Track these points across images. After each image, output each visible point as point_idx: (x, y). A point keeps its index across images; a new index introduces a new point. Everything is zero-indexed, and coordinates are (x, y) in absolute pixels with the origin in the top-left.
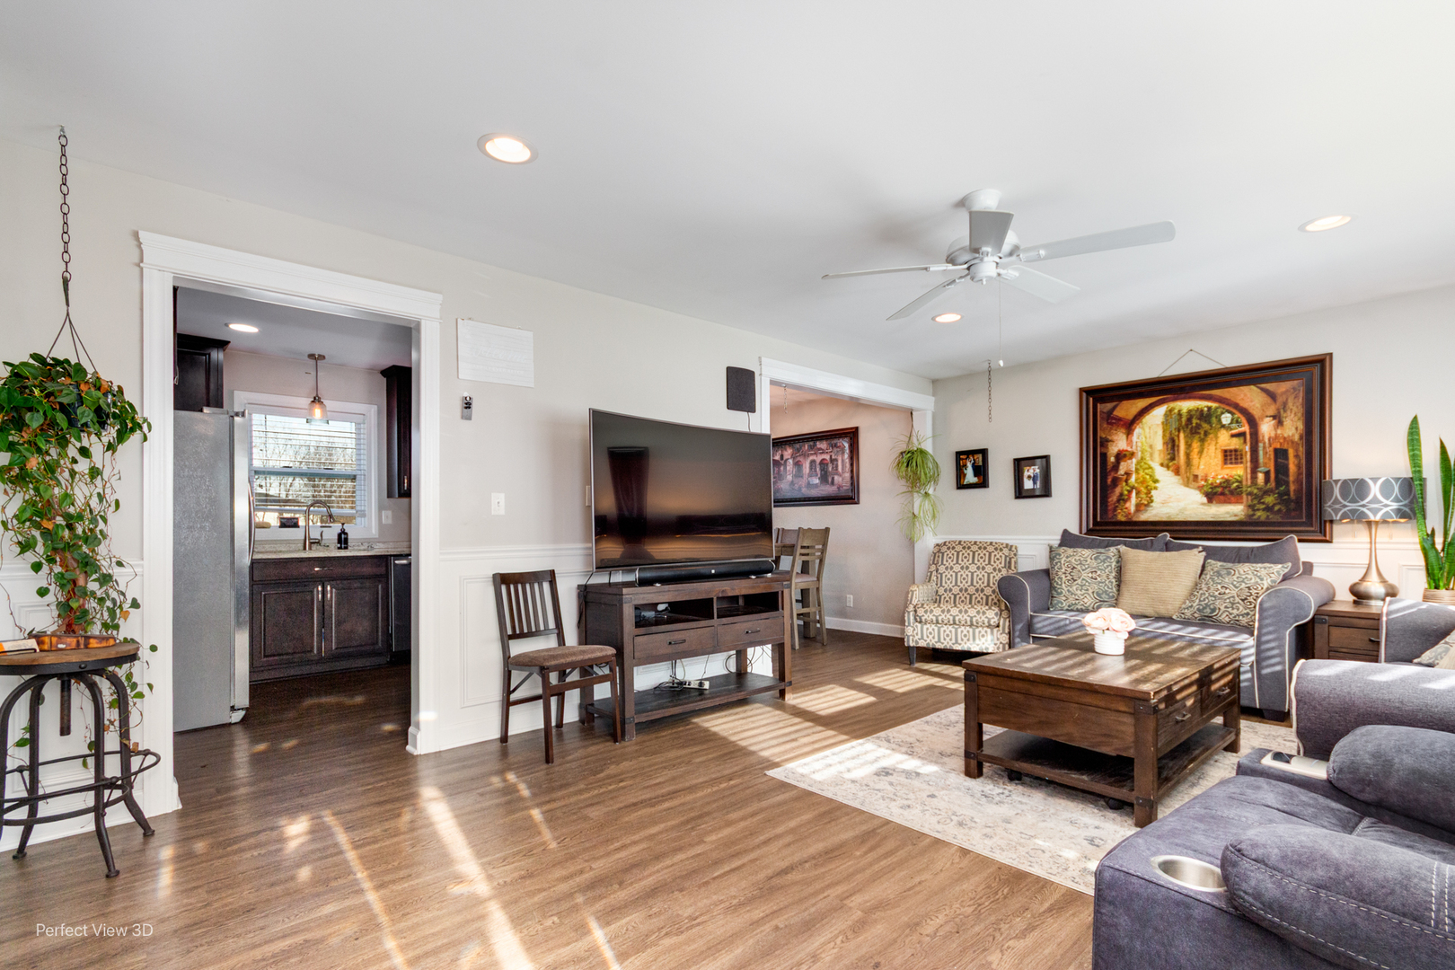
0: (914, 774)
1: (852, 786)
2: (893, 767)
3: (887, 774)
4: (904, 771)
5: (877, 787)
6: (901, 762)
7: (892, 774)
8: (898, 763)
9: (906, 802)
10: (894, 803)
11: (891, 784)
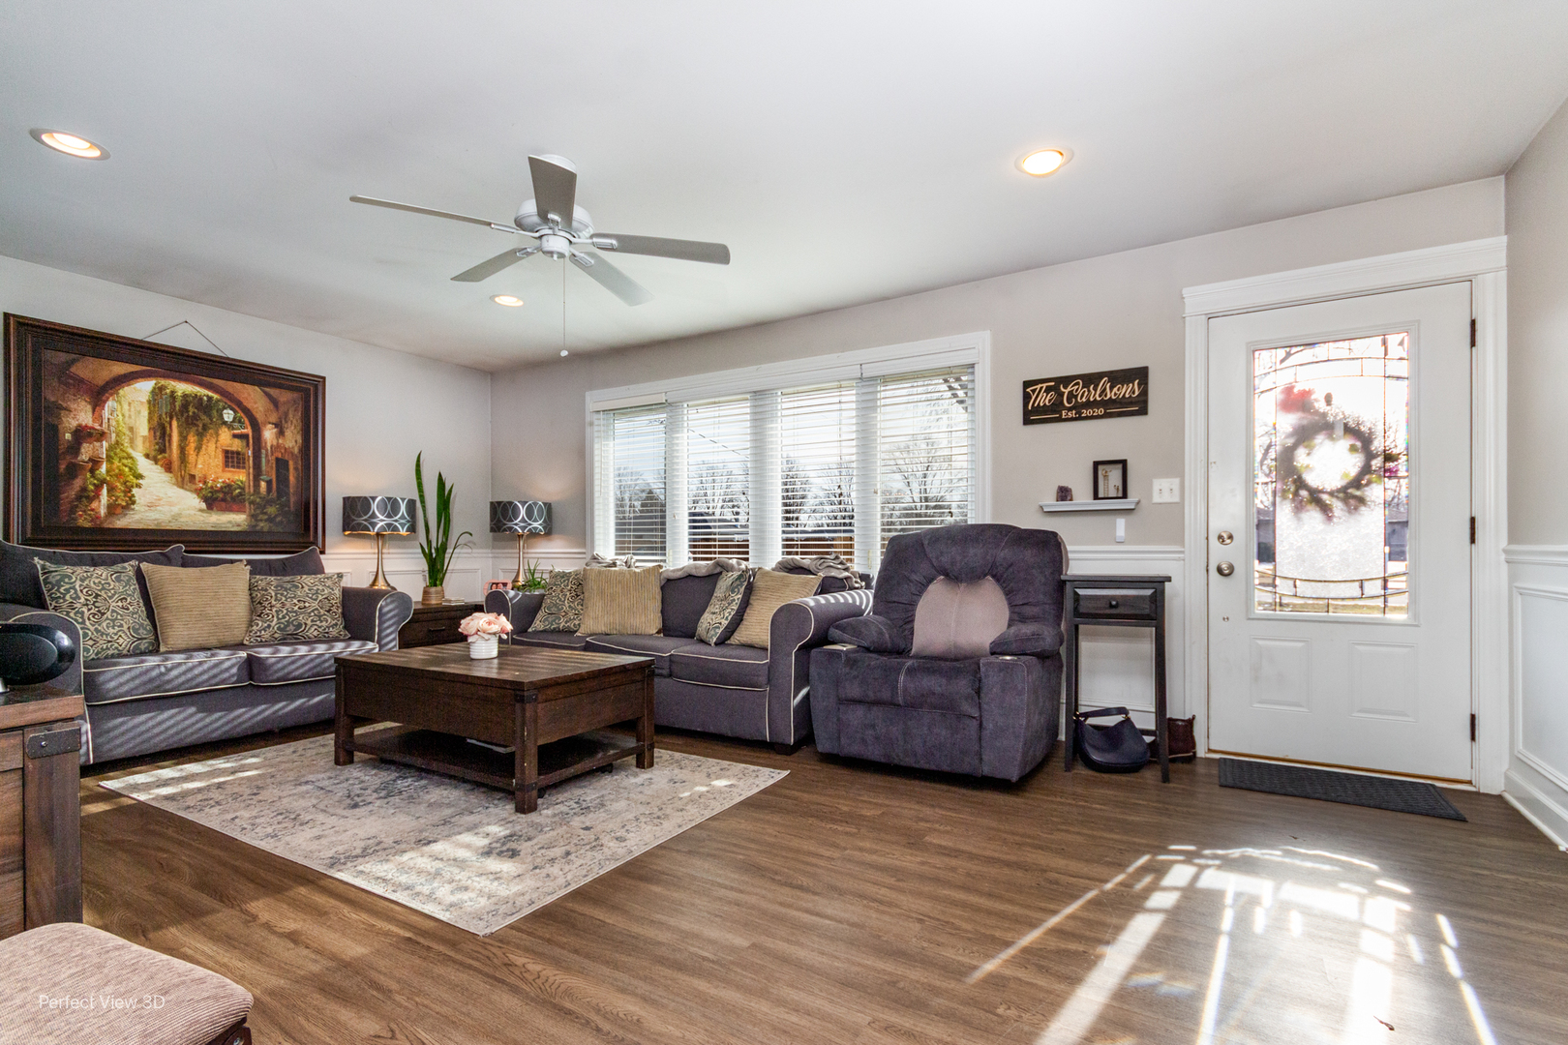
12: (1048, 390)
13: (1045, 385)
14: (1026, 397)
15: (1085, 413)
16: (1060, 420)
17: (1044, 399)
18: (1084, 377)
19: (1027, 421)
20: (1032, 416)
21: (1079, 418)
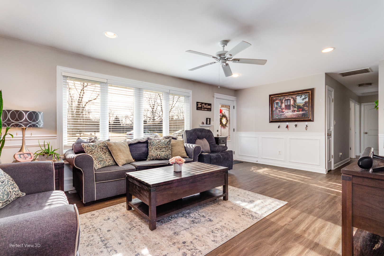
0: (243, 201)
1: (260, 198)
2: (249, 203)
3: (250, 201)
4: (246, 202)
5: (253, 198)
6: (246, 205)
7: (249, 201)
8: (247, 205)
9: (245, 194)
10: (248, 194)
11: (249, 198)
12: (200, 104)
13: (200, 103)
14: (197, 105)
15: (205, 109)
16: (202, 110)
17: (200, 106)
18: (205, 103)
19: (197, 109)
20: (198, 108)
21: (204, 110)
